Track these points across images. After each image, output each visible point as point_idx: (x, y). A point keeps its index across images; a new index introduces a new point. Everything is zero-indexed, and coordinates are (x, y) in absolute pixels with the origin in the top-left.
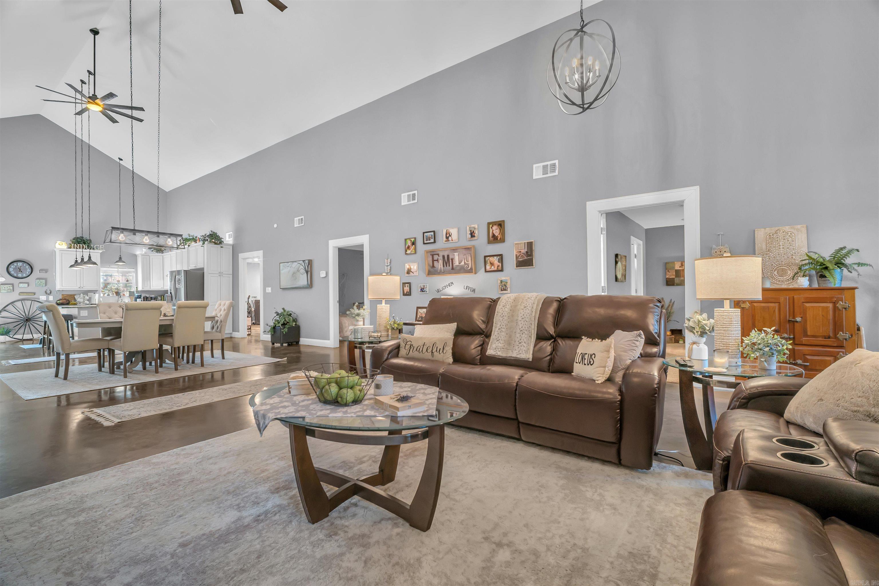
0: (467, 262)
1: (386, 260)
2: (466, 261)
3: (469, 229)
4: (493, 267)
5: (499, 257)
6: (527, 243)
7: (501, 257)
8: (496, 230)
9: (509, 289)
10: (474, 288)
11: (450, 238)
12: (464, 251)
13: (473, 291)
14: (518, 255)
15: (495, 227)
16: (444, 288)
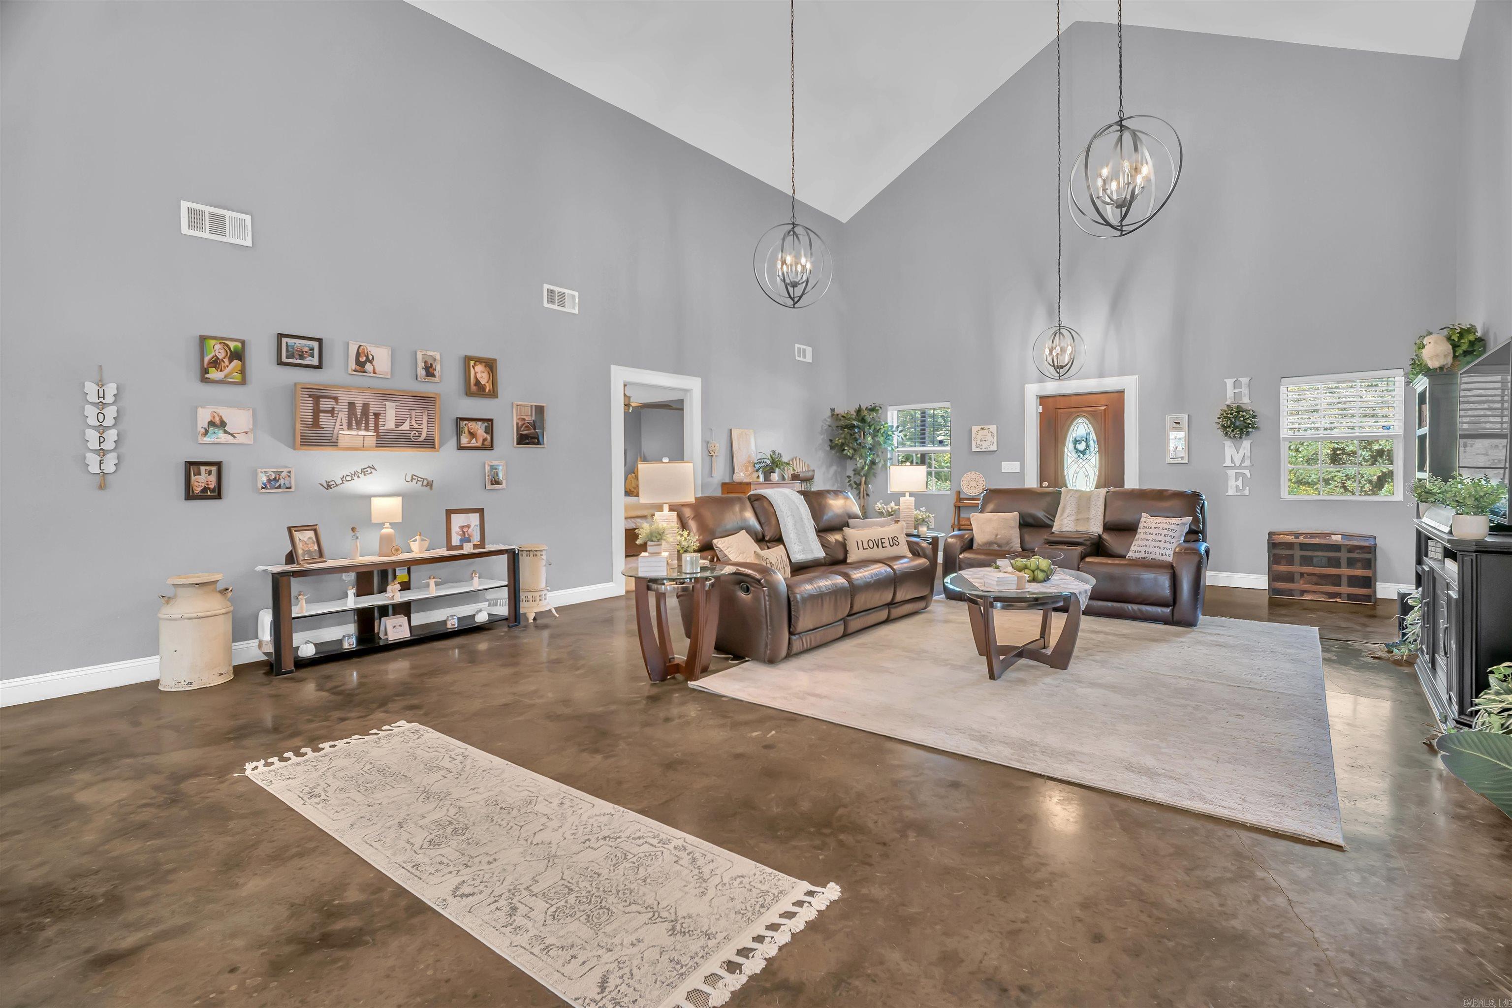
0: (416, 426)
1: (91, 389)
2: (414, 423)
3: (423, 358)
4: (474, 441)
5: (486, 424)
6: (535, 406)
7: (489, 424)
8: (480, 373)
9: (504, 482)
10: (430, 479)
11: (368, 367)
12: (411, 403)
13: (427, 486)
14: (520, 424)
15: (479, 368)
16: (349, 478)
